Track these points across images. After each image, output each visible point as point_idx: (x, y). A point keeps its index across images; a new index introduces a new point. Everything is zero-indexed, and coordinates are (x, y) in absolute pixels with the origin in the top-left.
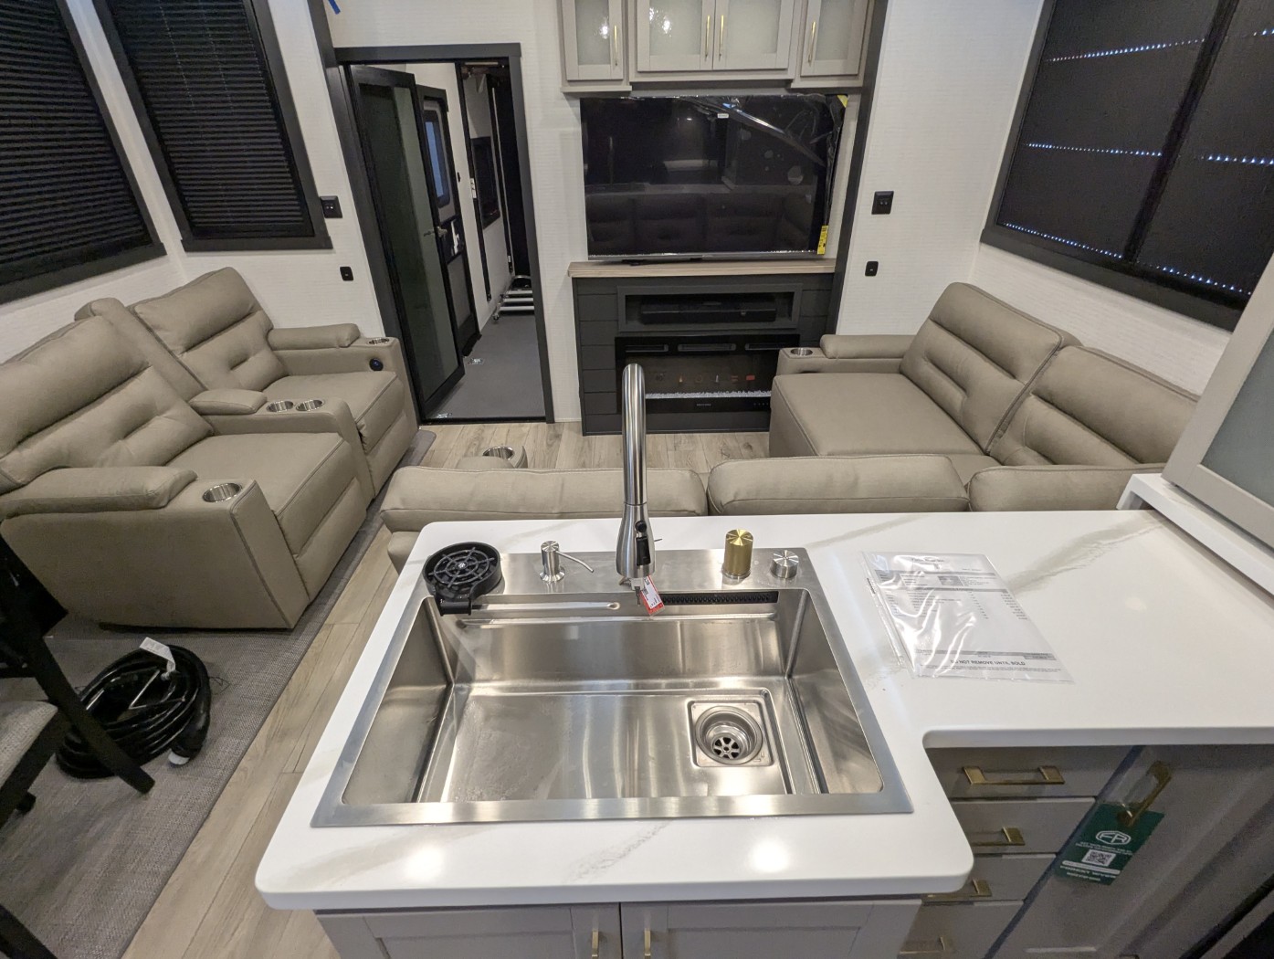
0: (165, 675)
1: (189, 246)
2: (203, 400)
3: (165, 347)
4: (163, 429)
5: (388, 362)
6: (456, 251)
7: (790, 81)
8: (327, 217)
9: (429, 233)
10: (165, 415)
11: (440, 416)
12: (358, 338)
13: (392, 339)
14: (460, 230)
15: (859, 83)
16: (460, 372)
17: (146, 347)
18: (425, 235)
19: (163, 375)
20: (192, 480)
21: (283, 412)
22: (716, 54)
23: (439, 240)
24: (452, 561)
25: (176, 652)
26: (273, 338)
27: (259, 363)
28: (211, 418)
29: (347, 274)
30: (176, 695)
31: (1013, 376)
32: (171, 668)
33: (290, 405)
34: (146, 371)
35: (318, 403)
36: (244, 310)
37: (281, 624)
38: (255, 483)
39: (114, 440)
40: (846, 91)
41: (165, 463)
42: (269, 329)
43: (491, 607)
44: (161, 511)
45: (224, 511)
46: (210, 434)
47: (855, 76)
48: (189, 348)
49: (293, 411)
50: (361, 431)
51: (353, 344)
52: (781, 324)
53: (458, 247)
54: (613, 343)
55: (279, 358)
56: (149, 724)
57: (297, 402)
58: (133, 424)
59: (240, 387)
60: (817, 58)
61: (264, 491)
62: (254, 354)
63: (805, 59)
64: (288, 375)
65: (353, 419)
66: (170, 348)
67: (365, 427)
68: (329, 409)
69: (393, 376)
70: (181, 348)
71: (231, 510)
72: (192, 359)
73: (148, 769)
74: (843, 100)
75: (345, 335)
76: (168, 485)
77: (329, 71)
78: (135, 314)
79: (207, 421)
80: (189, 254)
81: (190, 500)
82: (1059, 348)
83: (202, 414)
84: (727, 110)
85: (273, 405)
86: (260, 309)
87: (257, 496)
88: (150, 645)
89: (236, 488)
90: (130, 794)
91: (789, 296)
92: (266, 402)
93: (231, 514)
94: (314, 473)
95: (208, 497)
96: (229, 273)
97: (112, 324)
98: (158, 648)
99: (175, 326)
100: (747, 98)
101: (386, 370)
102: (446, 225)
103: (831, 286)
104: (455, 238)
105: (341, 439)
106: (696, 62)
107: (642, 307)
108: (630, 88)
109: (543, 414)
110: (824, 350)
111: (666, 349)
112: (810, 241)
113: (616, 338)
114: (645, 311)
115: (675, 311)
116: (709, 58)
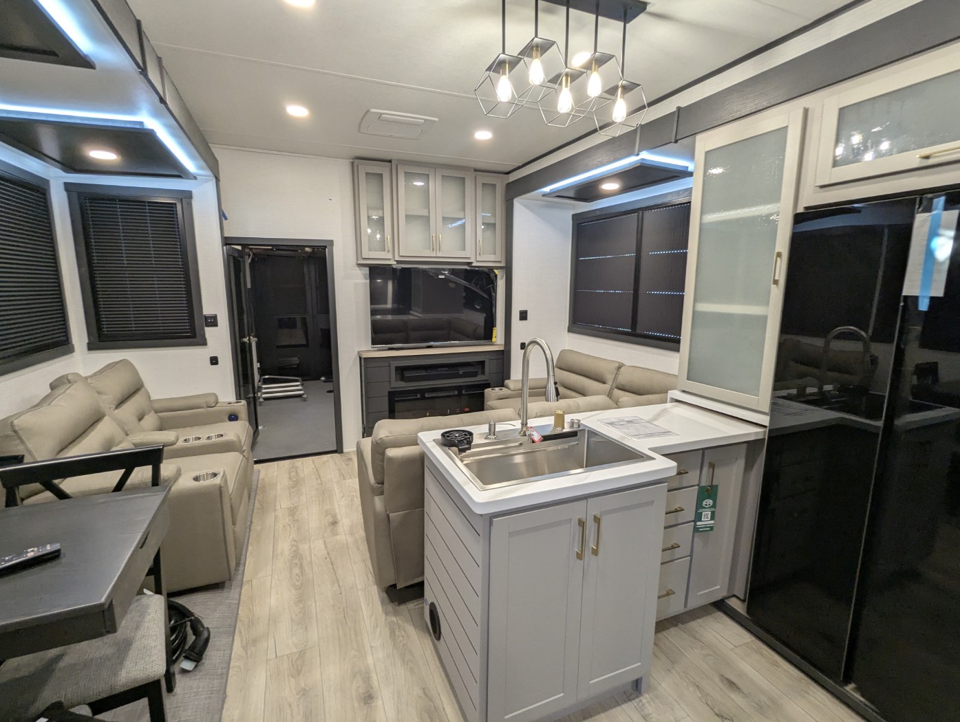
1: (91, 347)
5: (240, 415)
7: (472, 263)
8: (207, 326)
12: (218, 401)
13: (242, 401)
15: (503, 264)
19: (113, 420)
22: (438, 249)
26: (153, 405)
27: (152, 418)
29: (214, 361)
33: (198, 438)
34: (106, 416)
35: (221, 436)
36: (136, 388)
38: (223, 473)
40: (497, 268)
42: (150, 399)
47: (500, 262)
49: (203, 441)
51: (216, 406)
52: (479, 379)
54: (387, 394)
55: (160, 417)
57: (203, 436)
60: (483, 254)
62: (148, 414)
65: (242, 445)
68: (228, 439)
69: (243, 425)
70: (114, 406)
71: (220, 484)
72: (119, 414)
74: (496, 271)
75: (209, 400)
77: (224, 248)
78: (89, 383)
80: (91, 352)
81: (186, 482)
84: (443, 274)
85: (186, 439)
86: (144, 386)
89: (214, 474)
91: (482, 363)
92: (181, 437)
95: (196, 479)
96: (124, 362)
99: (112, 391)
100: (453, 269)
101: (239, 421)
103: (503, 357)
105: (241, 457)
106: (428, 253)
107: (405, 373)
108: (395, 263)
109: (335, 449)
110: (508, 388)
111: (419, 396)
112: (488, 336)
113: (389, 392)
114: (407, 374)
115: (424, 373)
116: (434, 252)
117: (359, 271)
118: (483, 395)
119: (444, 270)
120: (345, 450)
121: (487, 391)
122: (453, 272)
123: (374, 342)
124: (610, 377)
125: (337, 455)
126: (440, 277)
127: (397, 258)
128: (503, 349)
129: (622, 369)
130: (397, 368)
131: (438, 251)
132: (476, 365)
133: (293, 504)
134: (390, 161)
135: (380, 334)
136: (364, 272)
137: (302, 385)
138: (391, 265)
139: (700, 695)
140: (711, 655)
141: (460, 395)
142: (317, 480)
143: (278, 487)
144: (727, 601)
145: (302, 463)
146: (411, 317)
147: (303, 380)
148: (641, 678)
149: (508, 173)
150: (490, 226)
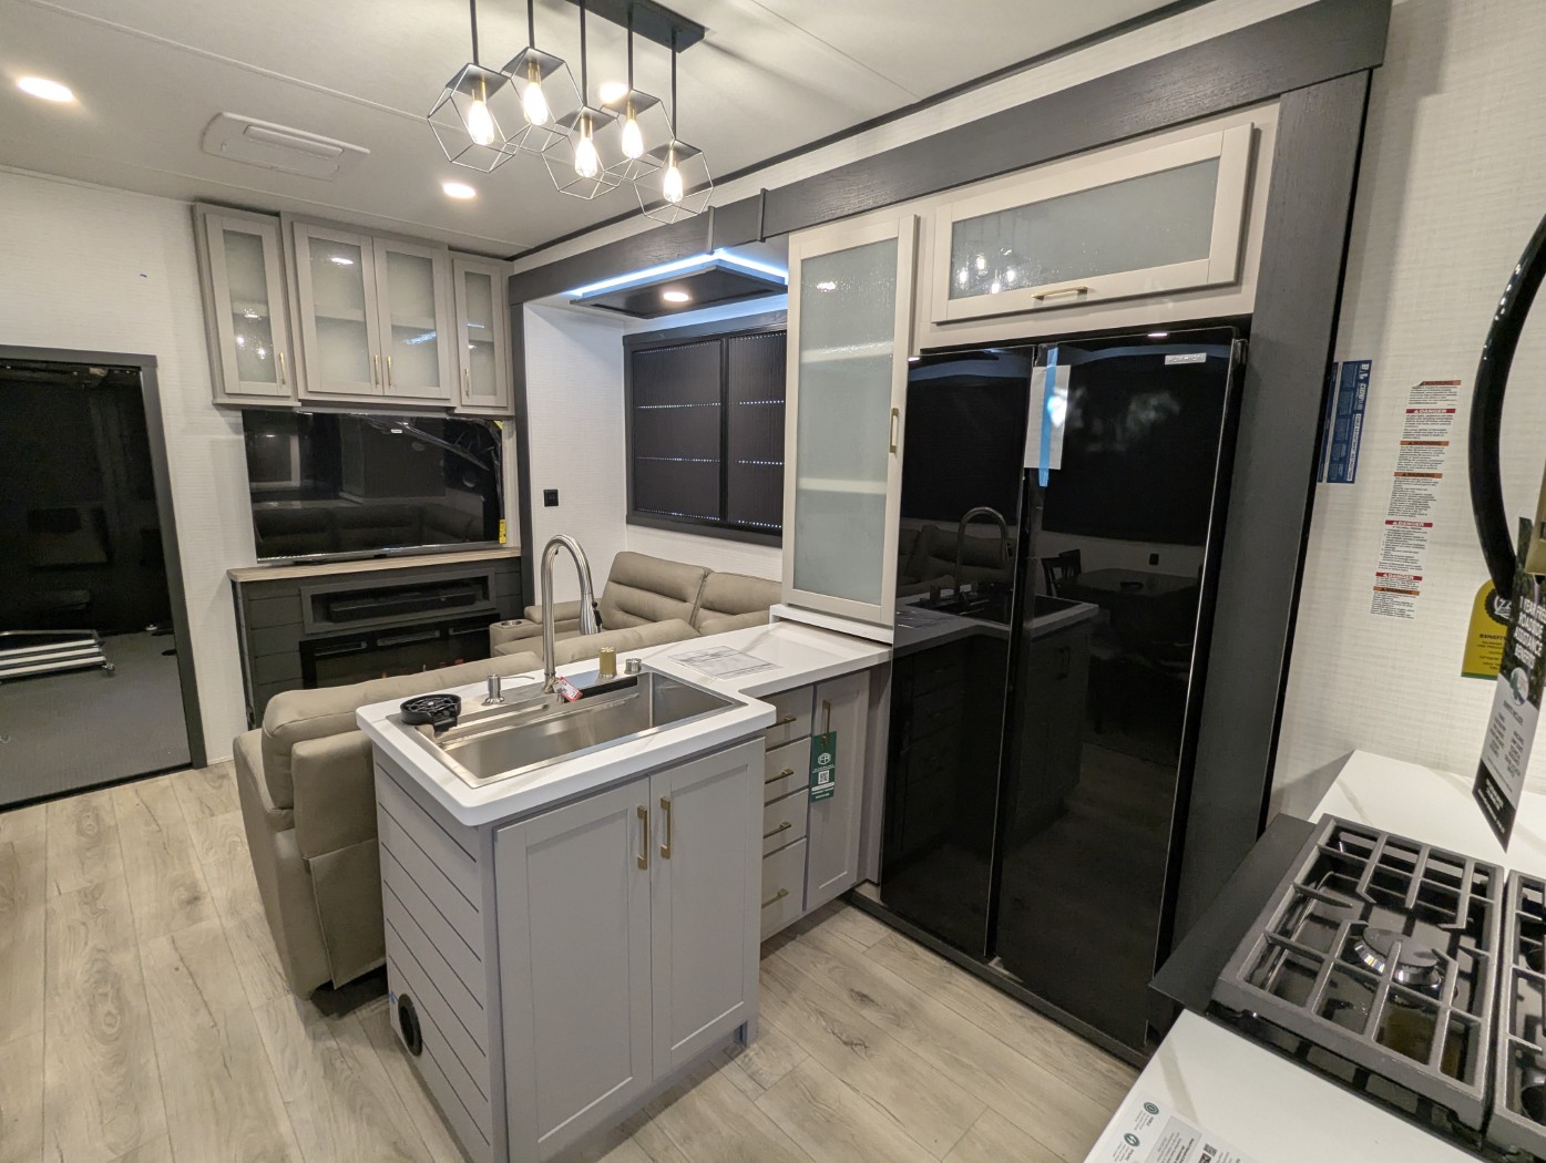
7: (454, 408)
15: (510, 412)
22: (386, 382)
31: (685, 601)
40: (501, 418)
47: (506, 408)
52: (480, 606)
54: (297, 647)
60: (473, 393)
63: (464, 393)
74: (498, 423)
82: (705, 576)
84: (399, 427)
91: (483, 581)
100: (418, 418)
103: (520, 568)
106: (366, 388)
107: (332, 605)
108: (299, 404)
109: (188, 760)
110: (530, 619)
111: (364, 645)
112: (491, 533)
113: (300, 643)
114: (337, 608)
115: (372, 604)
116: (380, 386)
117: (222, 419)
118: (487, 634)
119: (402, 419)
120: (209, 762)
121: (495, 627)
122: (419, 423)
123: (262, 551)
124: (692, 592)
125: (192, 771)
126: (394, 431)
127: (302, 396)
128: (518, 555)
129: (709, 578)
130: (315, 598)
131: (386, 387)
132: (472, 584)
133: (91, 882)
134: (277, 214)
135: (272, 536)
136: (232, 420)
137: (100, 644)
138: (291, 408)
139: (824, 1023)
140: (838, 967)
141: (445, 637)
142: (147, 824)
143: (51, 853)
144: (857, 890)
145: (111, 799)
146: (342, 504)
147: (100, 635)
148: (746, 1023)
149: (512, 259)
150: (485, 346)
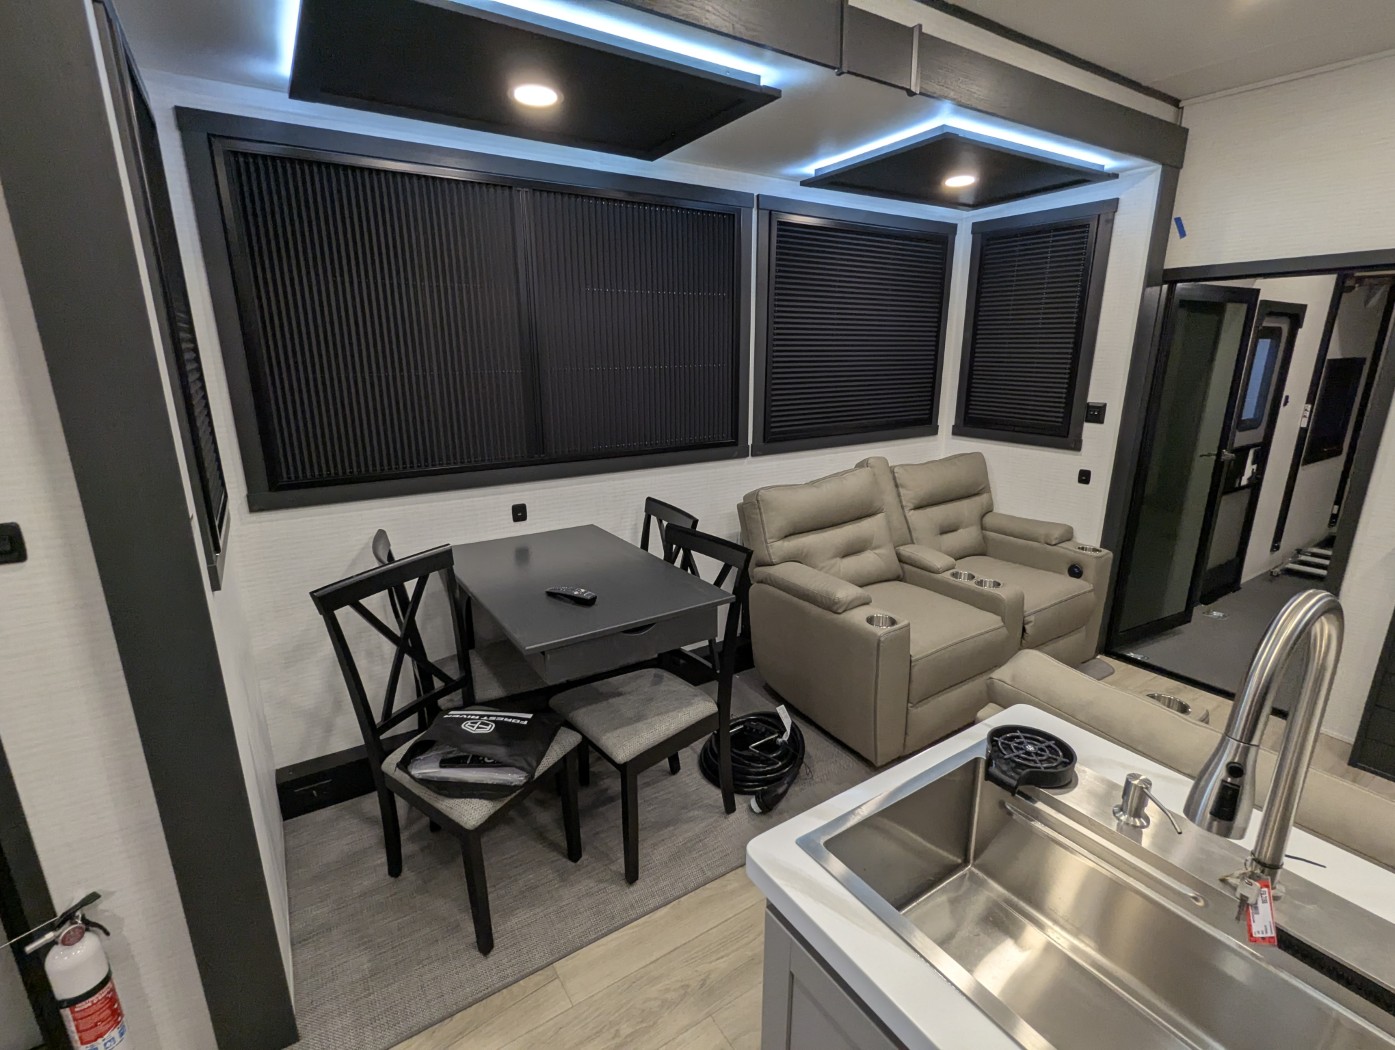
0: (780, 740)
1: (958, 431)
2: (907, 551)
3: (901, 501)
4: (869, 562)
5: (1089, 572)
6: (1244, 481)
8: (1088, 421)
9: (1209, 455)
10: (877, 551)
11: (1132, 655)
12: (1069, 540)
13: (1105, 551)
14: (1261, 460)
16: (1185, 617)
17: (889, 498)
18: (1201, 456)
19: (889, 522)
20: (866, 603)
21: (963, 581)
23: (1219, 465)
24: (1023, 740)
25: (794, 728)
26: (988, 519)
27: (966, 536)
28: (906, 566)
29: (1084, 477)
30: (779, 758)
32: (786, 737)
33: (971, 577)
34: (879, 515)
35: (997, 585)
36: (975, 488)
37: (871, 758)
38: (909, 625)
39: (835, 556)
41: (861, 586)
42: (989, 510)
43: (1040, 805)
44: (836, 616)
45: (875, 635)
46: (898, 578)
48: (918, 507)
49: (972, 584)
50: (1026, 627)
51: (1063, 545)
53: (1249, 479)
55: (984, 538)
56: (754, 767)
57: (979, 577)
58: (851, 550)
59: (940, 550)
61: (913, 636)
62: (966, 527)
64: (983, 554)
65: (1023, 612)
66: (904, 503)
67: (1031, 624)
68: (1003, 593)
69: (1091, 590)
70: (912, 506)
71: (880, 637)
72: (915, 517)
73: (738, 799)
75: (1056, 534)
76: (850, 598)
77: (1149, 290)
78: (893, 472)
79: (902, 568)
80: (955, 437)
81: (858, 617)
83: (900, 561)
85: (957, 573)
86: (989, 492)
87: (904, 638)
88: (782, 711)
89: (893, 622)
90: (718, 807)
92: (953, 568)
93: (879, 641)
94: (962, 641)
95: (870, 620)
96: (978, 457)
97: (874, 475)
98: (786, 717)
99: (917, 487)
101: (1085, 580)
102: (1242, 453)
104: (1250, 469)
105: (1002, 624)
